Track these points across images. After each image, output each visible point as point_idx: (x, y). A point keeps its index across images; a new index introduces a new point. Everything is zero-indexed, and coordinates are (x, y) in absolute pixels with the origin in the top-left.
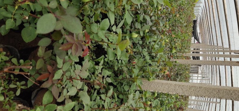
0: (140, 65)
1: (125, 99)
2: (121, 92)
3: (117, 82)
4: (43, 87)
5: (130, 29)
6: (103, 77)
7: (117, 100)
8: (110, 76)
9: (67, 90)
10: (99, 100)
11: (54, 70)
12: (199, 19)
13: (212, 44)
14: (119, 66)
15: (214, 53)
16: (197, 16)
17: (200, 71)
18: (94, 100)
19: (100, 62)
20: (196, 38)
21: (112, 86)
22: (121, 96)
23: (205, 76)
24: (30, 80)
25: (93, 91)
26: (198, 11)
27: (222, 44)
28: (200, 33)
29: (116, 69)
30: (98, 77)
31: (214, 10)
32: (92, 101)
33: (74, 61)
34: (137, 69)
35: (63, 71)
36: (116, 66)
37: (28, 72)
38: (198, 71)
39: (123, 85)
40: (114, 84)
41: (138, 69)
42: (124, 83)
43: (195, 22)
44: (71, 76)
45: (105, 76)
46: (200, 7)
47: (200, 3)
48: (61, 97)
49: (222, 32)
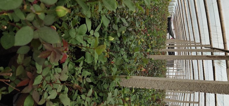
0: (118, 64)
1: (105, 97)
2: (101, 90)
3: (97, 81)
4: (23, 92)
5: (108, 30)
6: (83, 77)
7: (97, 98)
8: (90, 76)
9: (48, 93)
10: (80, 100)
11: (34, 76)
12: (173, 17)
13: (185, 40)
14: (99, 66)
15: (187, 48)
16: (171, 13)
17: (175, 64)
18: (74, 100)
19: (80, 63)
20: (171, 34)
21: (92, 85)
22: (101, 94)
23: (180, 69)
24: (11, 86)
25: (74, 91)
26: (172, 9)
27: (194, 39)
28: (174, 29)
29: (96, 69)
30: (79, 78)
31: (186, 8)
32: (73, 101)
33: (54, 65)
34: (115, 68)
35: (42, 76)
36: (95, 66)
37: (8, 79)
38: (173, 64)
39: (103, 83)
40: (94, 83)
41: (117, 67)
42: (104, 81)
43: (169, 19)
44: (51, 80)
45: (85, 77)
46: (174, 5)
47: (174, 2)
48: (42, 100)
49: (194, 28)
